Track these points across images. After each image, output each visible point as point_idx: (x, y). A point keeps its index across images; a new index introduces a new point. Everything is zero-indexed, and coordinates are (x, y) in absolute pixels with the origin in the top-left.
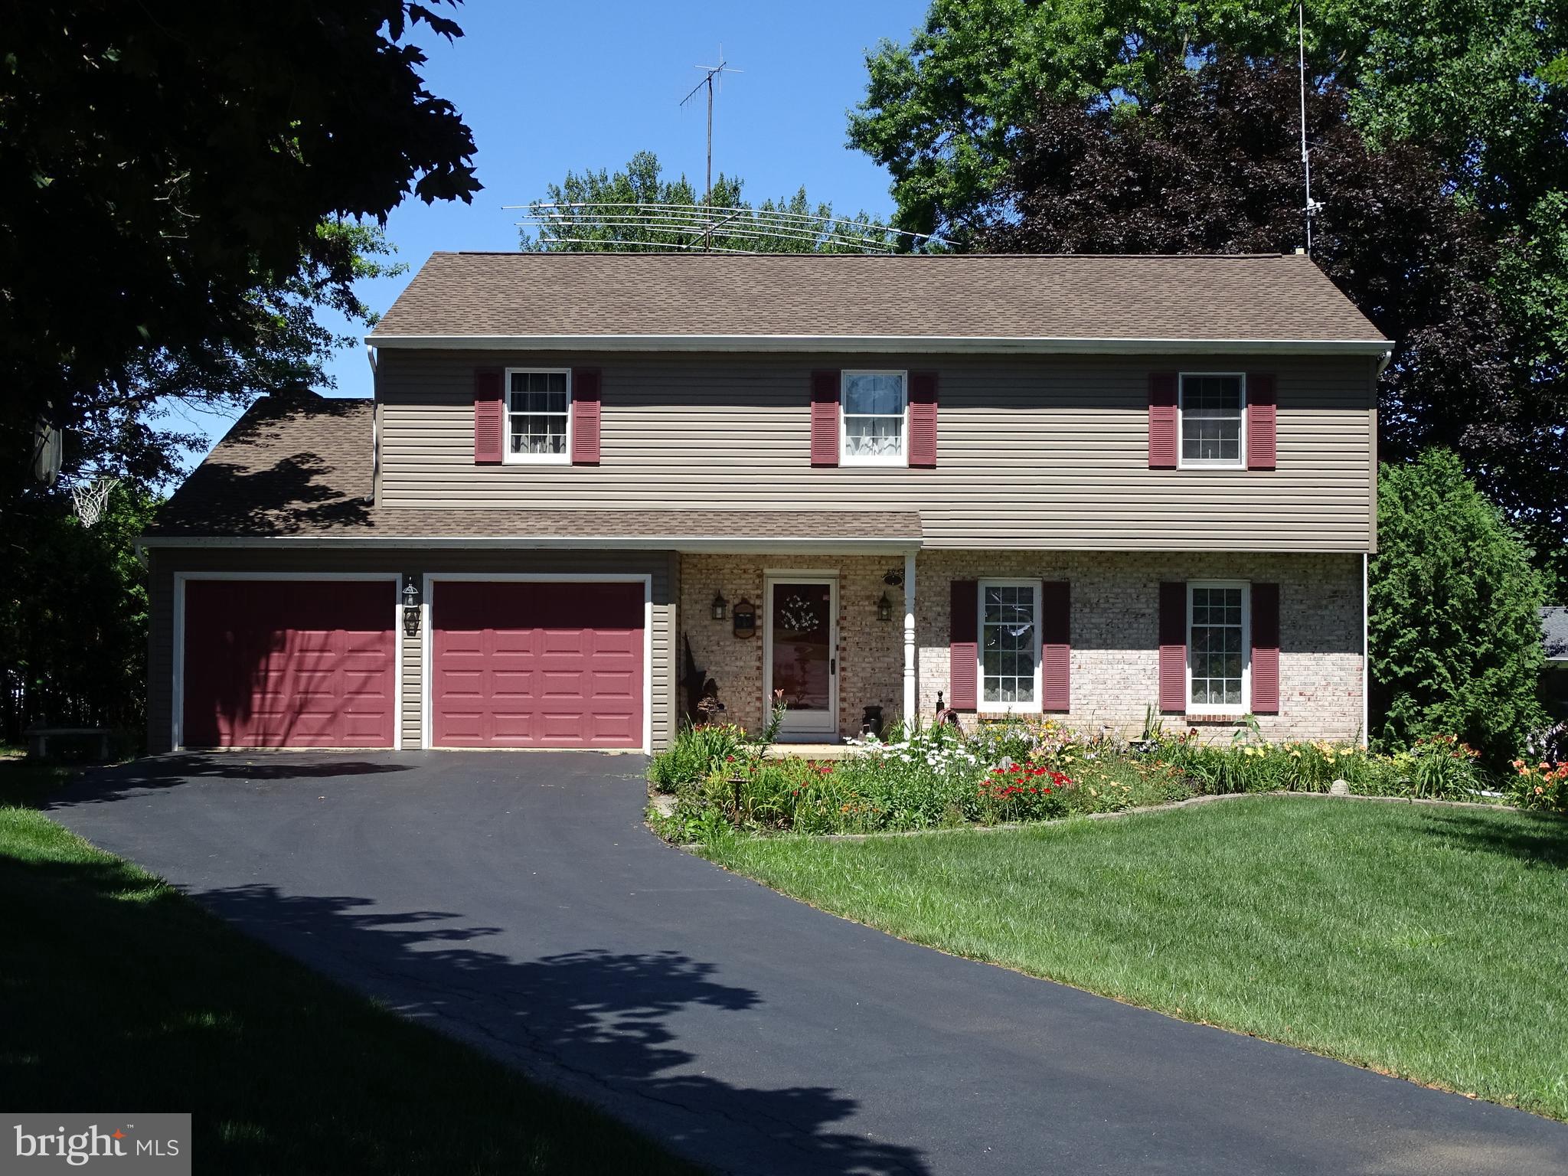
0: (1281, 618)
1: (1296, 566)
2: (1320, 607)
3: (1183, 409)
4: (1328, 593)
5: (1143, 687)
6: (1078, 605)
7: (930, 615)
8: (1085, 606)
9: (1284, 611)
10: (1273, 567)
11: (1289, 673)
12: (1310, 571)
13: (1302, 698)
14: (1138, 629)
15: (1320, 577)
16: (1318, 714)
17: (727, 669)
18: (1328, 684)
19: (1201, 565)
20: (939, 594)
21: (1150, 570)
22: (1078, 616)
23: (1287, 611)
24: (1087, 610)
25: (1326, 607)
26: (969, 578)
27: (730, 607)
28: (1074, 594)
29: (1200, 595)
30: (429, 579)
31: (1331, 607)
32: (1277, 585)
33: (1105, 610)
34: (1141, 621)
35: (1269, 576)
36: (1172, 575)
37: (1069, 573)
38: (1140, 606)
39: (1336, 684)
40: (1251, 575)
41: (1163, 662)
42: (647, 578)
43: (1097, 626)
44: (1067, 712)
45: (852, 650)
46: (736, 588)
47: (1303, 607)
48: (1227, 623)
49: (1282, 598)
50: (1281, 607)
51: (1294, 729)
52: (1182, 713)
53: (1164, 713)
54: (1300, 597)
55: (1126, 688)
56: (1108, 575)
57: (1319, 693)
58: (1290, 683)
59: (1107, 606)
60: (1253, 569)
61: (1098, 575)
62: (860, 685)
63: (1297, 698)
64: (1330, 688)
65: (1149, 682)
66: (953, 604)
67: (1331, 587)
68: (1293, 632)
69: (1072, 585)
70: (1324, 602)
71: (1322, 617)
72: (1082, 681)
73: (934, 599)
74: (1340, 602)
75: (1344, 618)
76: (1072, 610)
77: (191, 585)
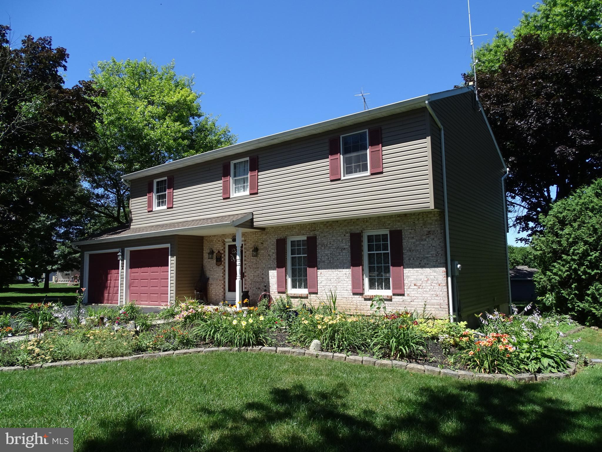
0: (404, 246)
2: (422, 240)
4: (426, 233)
5: (345, 282)
6: (320, 246)
9: (405, 244)
10: (399, 221)
11: (409, 274)
12: (416, 222)
14: (342, 255)
15: (421, 225)
17: (215, 277)
19: (367, 224)
20: (273, 245)
21: (346, 228)
22: (320, 251)
23: (407, 243)
24: (323, 248)
25: (425, 240)
26: (282, 238)
27: (215, 254)
28: (318, 241)
29: (370, 238)
30: (127, 250)
32: (401, 230)
34: (344, 251)
35: (397, 226)
36: (356, 229)
37: (317, 233)
38: (343, 245)
39: (432, 280)
40: (389, 227)
41: (352, 272)
42: (168, 245)
43: (327, 255)
44: (317, 293)
45: (248, 268)
46: (218, 247)
47: (414, 240)
48: (383, 251)
49: (403, 236)
50: (403, 241)
51: (412, 303)
52: (362, 294)
53: (354, 294)
54: (412, 236)
55: (339, 283)
57: (424, 285)
58: (409, 279)
63: (413, 287)
64: (429, 282)
66: (277, 249)
69: (317, 237)
70: (424, 237)
71: (424, 245)
72: (322, 280)
73: (271, 247)
75: (434, 245)
76: (318, 248)
77: (91, 256)
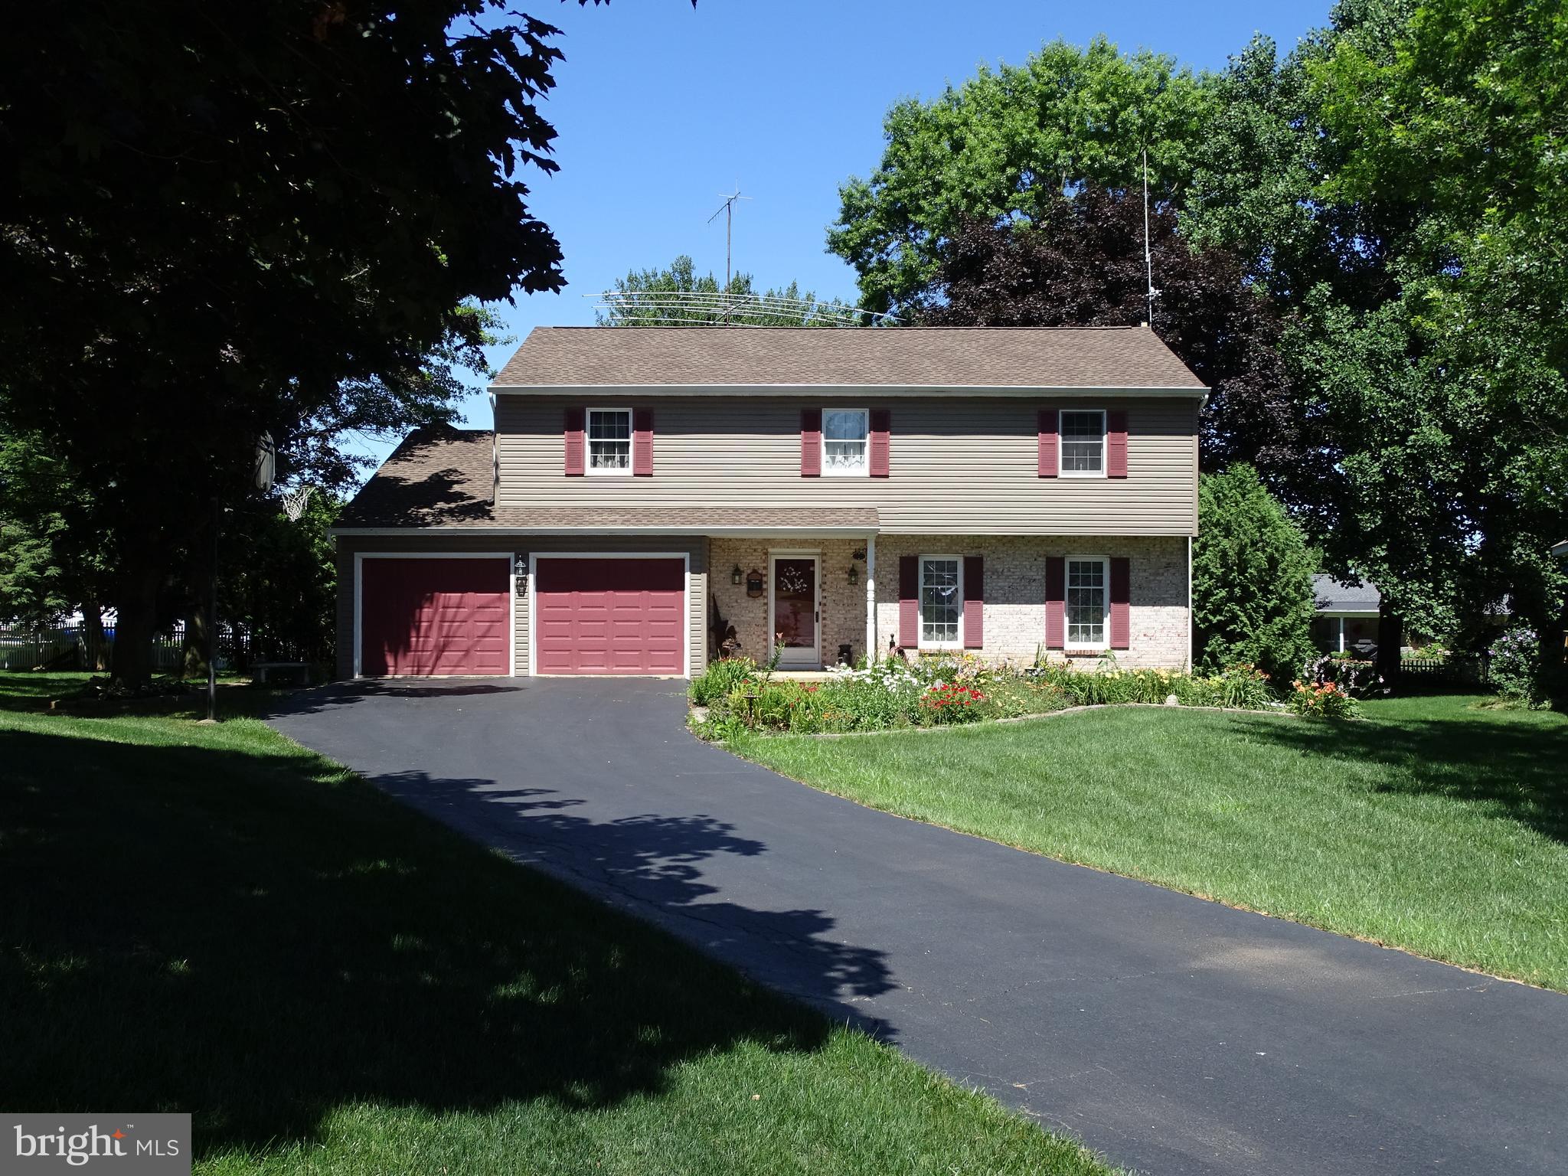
0: (1131, 581)
1: (1141, 546)
2: (1158, 574)
3: (1063, 435)
4: (1164, 564)
5: (1035, 631)
6: (989, 573)
7: (885, 581)
8: (993, 574)
9: (1132, 578)
10: (1126, 546)
11: (1137, 621)
12: (1151, 549)
13: (1146, 638)
14: (1031, 590)
15: (1158, 553)
16: (1157, 649)
17: (743, 618)
18: (1164, 628)
19: (1075, 545)
20: (891, 566)
21: (1039, 549)
22: (989, 581)
23: (1135, 577)
24: (994, 577)
25: (1163, 574)
26: (912, 555)
27: (745, 576)
28: (987, 565)
29: (1074, 566)
30: (533, 557)
31: (1166, 574)
32: (1128, 559)
33: (1008, 577)
34: (1033, 584)
35: (1123, 553)
36: (1055, 552)
37: (983, 551)
38: (1032, 574)
39: (1169, 628)
40: (1110, 552)
41: (1049, 614)
42: (686, 556)
43: (1002, 588)
44: (981, 648)
45: (830, 605)
46: (749, 562)
47: (1146, 574)
48: (1094, 585)
49: (1131, 568)
50: (1131, 574)
51: (1140, 660)
52: (1061, 648)
53: (1049, 648)
54: (1144, 567)
55: (1022, 631)
56: (1009, 552)
57: (1157, 635)
58: (1137, 627)
59: (1009, 574)
60: (1111, 548)
61: (1003, 552)
62: (836, 630)
63: (1142, 638)
64: (1165, 631)
65: (1039, 627)
66: (901, 572)
67: (1165, 560)
68: (1140, 592)
69: (985, 559)
70: (1161, 571)
71: (1160, 581)
72: (991, 627)
73: (888, 569)
74: (1172, 571)
75: (1175, 581)
76: (985, 577)
77: (365, 561)
